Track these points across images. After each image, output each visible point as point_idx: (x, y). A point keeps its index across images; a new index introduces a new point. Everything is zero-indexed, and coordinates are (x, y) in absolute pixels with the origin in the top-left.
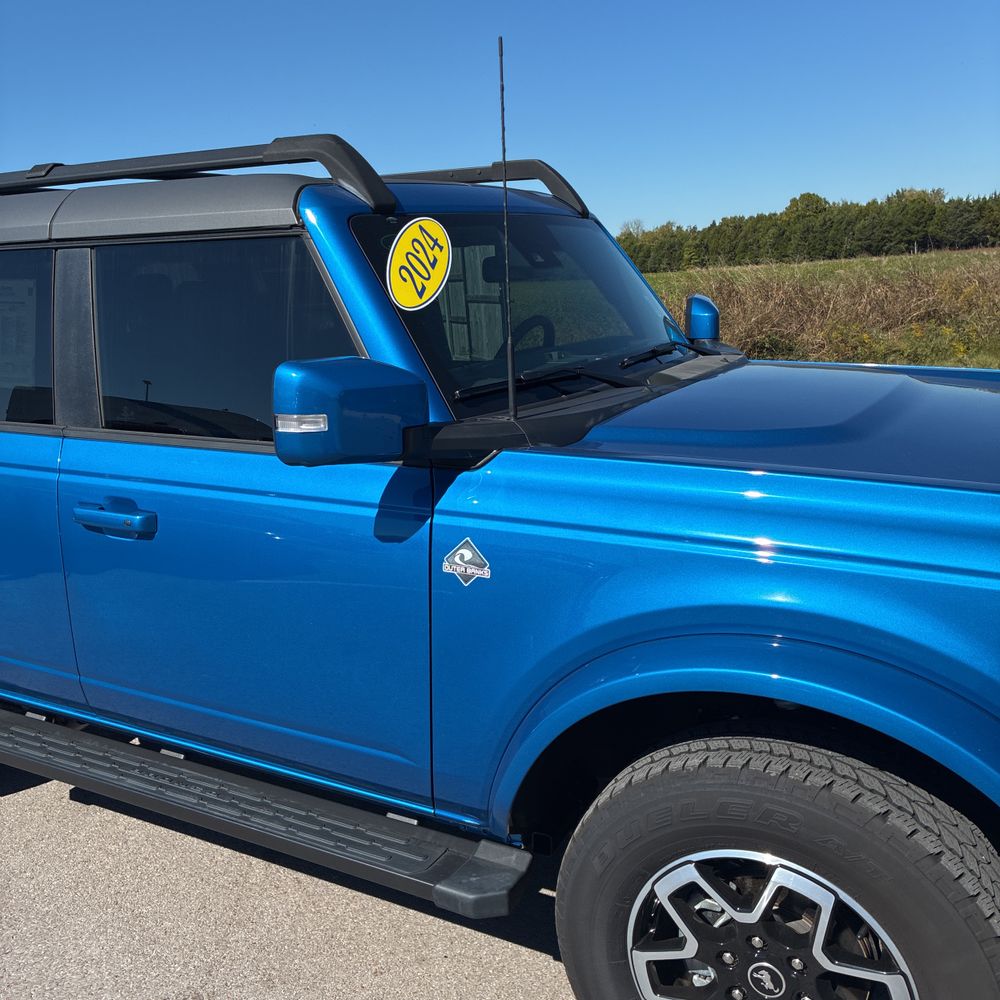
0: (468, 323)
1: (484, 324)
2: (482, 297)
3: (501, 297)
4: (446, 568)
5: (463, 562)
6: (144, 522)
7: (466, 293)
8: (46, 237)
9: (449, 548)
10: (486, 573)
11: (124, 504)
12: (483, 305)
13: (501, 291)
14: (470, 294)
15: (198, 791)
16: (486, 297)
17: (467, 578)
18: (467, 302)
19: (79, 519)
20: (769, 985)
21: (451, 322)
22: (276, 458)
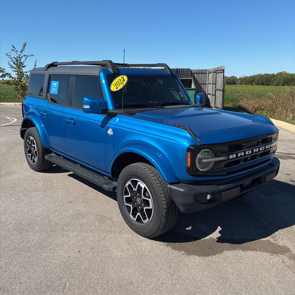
0: (215, 96)
1: (219, 97)
2: (219, 89)
3: (223, 89)
4: (108, 133)
5: (110, 132)
6: (74, 122)
7: (216, 88)
8: (69, 74)
9: (109, 129)
10: (112, 134)
11: (72, 119)
12: (219, 91)
13: (223, 88)
14: (217, 88)
15: (78, 170)
16: (220, 89)
17: (110, 134)
18: (216, 90)
19: (66, 121)
20: (139, 202)
21: (212, 95)
22: (83, 112)
